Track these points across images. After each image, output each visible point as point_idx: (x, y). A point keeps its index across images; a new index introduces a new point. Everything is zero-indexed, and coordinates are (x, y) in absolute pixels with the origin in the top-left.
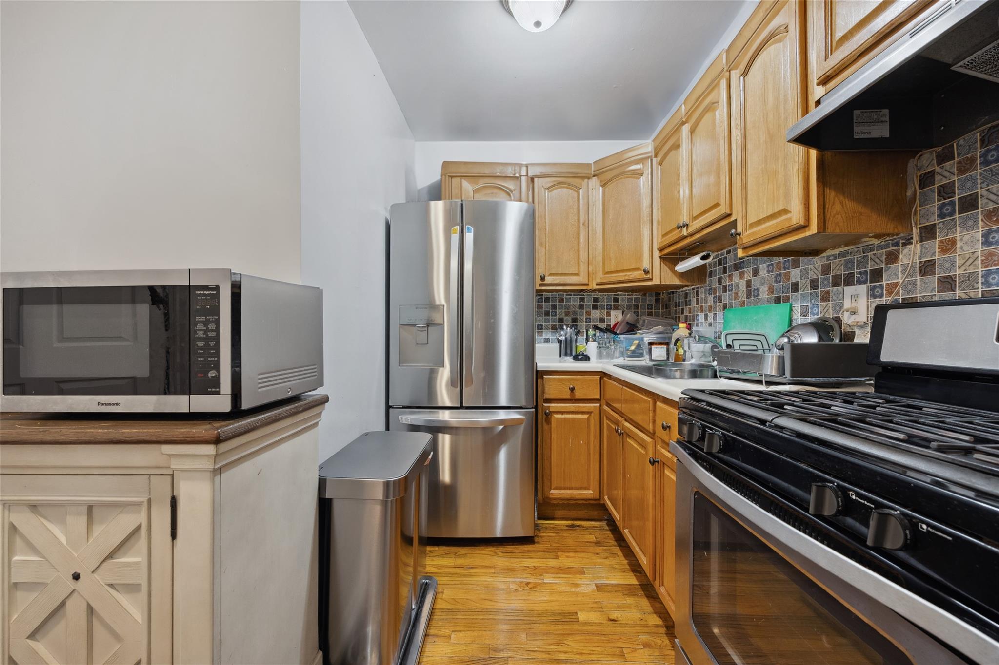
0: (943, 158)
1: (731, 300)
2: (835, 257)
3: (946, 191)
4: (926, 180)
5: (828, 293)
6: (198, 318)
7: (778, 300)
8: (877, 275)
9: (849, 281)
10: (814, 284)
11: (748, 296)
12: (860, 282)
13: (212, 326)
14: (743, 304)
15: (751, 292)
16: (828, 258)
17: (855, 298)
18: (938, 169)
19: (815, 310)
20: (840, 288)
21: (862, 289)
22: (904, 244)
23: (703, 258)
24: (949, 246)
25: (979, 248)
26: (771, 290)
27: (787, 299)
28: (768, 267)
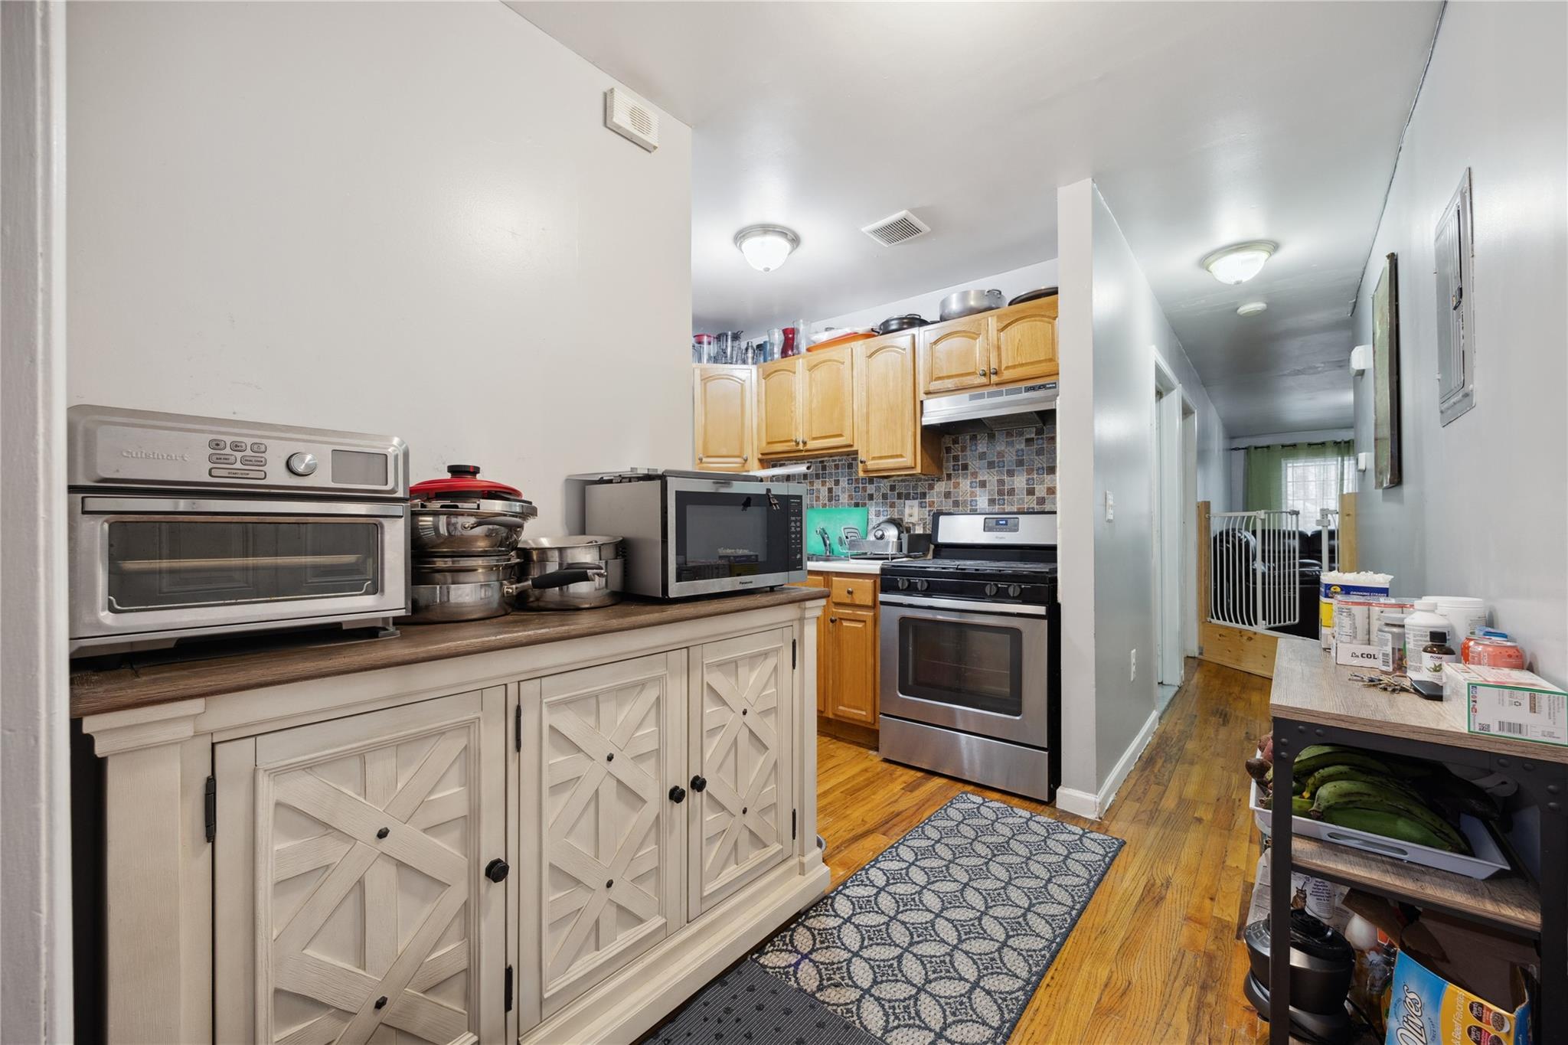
0: (955, 442)
1: (813, 501)
2: (899, 481)
3: (956, 458)
4: (948, 450)
5: (894, 503)
6: (793, 518)
7: (857, 505)
8: (924, 495)
9: (908, 497)
10: (885, 497)
11: (830, 499)
12: (914, 499)
13: (798, 524)
14: (824, 505)
15: (832, 497)
16: (894, 481)
17: (912, 507)
18: (952, 446)
19: (885, 513)
20: (902, 501)
21: (916, 503)
22: (937, 481)
23: (808, 468)
24: (956, 486)
25: (969, 489)
26: (851, 497)
27: (864, 505)
28: (848, 480)
